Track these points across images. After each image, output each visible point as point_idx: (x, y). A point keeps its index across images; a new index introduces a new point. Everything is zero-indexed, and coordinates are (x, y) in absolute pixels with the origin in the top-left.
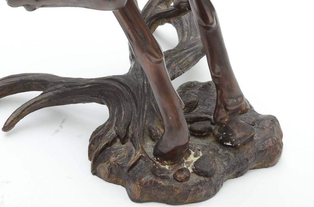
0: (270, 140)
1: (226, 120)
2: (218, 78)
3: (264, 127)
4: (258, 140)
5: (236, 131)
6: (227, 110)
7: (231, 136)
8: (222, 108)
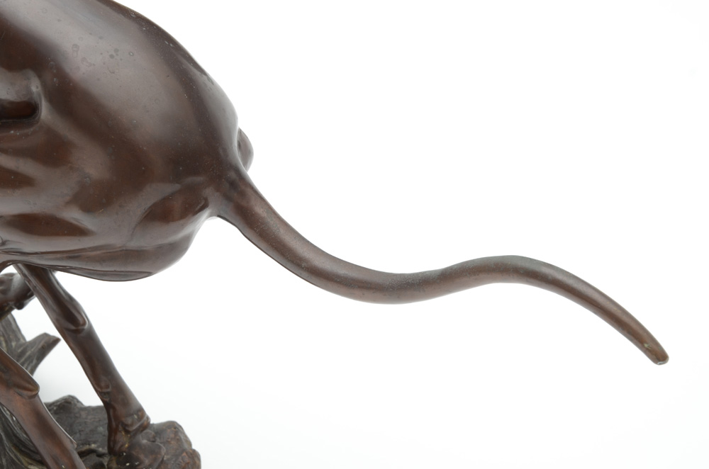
0: (184, 454)
1: (127, 445)
2: (108, 393)
3: (169, 440)
4: (168, 460)
5: (142, 457)
6: (127, 432)
7: (139, 465)
8: (120, 432)
